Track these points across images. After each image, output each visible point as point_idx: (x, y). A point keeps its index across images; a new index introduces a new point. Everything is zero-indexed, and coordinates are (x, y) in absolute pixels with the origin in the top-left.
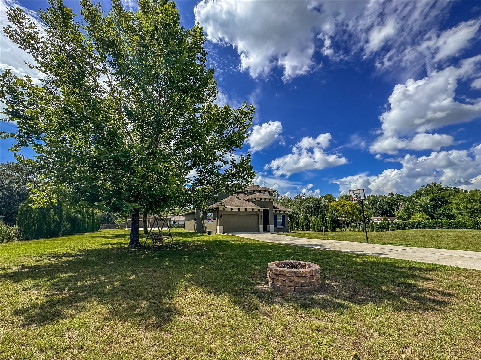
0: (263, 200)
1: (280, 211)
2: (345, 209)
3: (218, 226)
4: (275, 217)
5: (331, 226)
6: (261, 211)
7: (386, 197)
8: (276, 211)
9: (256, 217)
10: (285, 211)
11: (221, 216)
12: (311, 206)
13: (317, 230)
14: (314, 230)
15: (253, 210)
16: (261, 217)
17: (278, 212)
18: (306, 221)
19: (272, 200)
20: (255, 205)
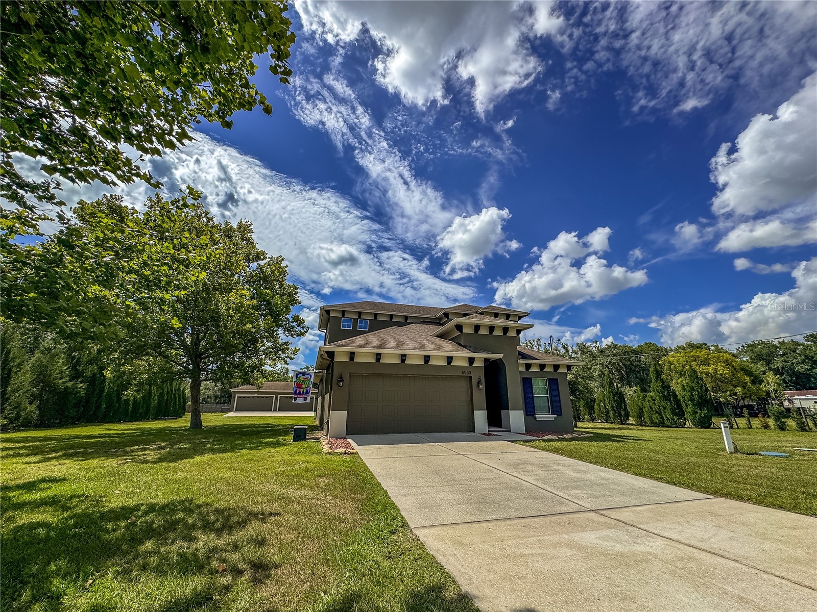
0: (483, 331)
1: (542, 367)
2: (711, 369)
3: (330, 413)
4: (527, 383)
5: (695, 413)
6: (478, 364)
7: (799, 344)
8: (528, 366)
10: (556, 367)
11: (340, 378)
12: (619, 365)
13: (652, 423)
14: (642, 424)
15: (450, 359)
16: (479, 383)
17: (535, 369)
18: (614, 398)
19: (512, 333)
20: (457, 346)
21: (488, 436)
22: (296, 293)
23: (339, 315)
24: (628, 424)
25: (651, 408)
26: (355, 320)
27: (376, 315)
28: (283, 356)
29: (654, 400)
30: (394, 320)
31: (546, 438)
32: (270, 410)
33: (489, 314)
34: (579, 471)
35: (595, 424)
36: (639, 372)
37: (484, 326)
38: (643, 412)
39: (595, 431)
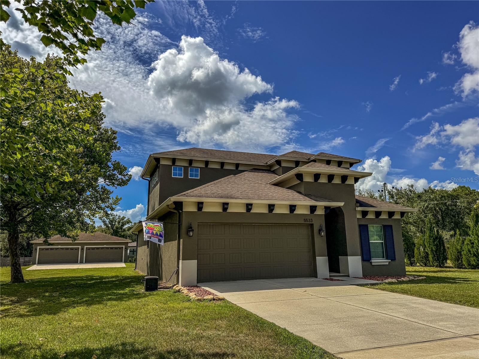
0: (323, 180)
1: (378, 214)
3: (181, 261)
4: (363, 229)
6: (320, 212)
8: (365, 214)
9: (304, 232)
10: (391, 214)
11: (190, 228)
12: (435, 210)
13: (469, 265)
14: (460, 266)
15: (292, 208)
16: (320, 231)
17: (371, 216)
18: (434, 242)
19: (350, 181)
20: (298, 194)
21: (330, 281)
22: (115, 138)
23: (169, 163)
24: (446, 267)
25: (469, 251)
26: (186, 168)
27: (207, 163)
28: (103, 205)
29: (473, 243)
30: (226, 167)
31: (387, 281)
32: (76, 262)
33: (321, 161)
34: (435, 308)
35: (415, 268)
36: (454, 216)
37: (324, 174)
38: (461, 255)
39: (425, 274)
